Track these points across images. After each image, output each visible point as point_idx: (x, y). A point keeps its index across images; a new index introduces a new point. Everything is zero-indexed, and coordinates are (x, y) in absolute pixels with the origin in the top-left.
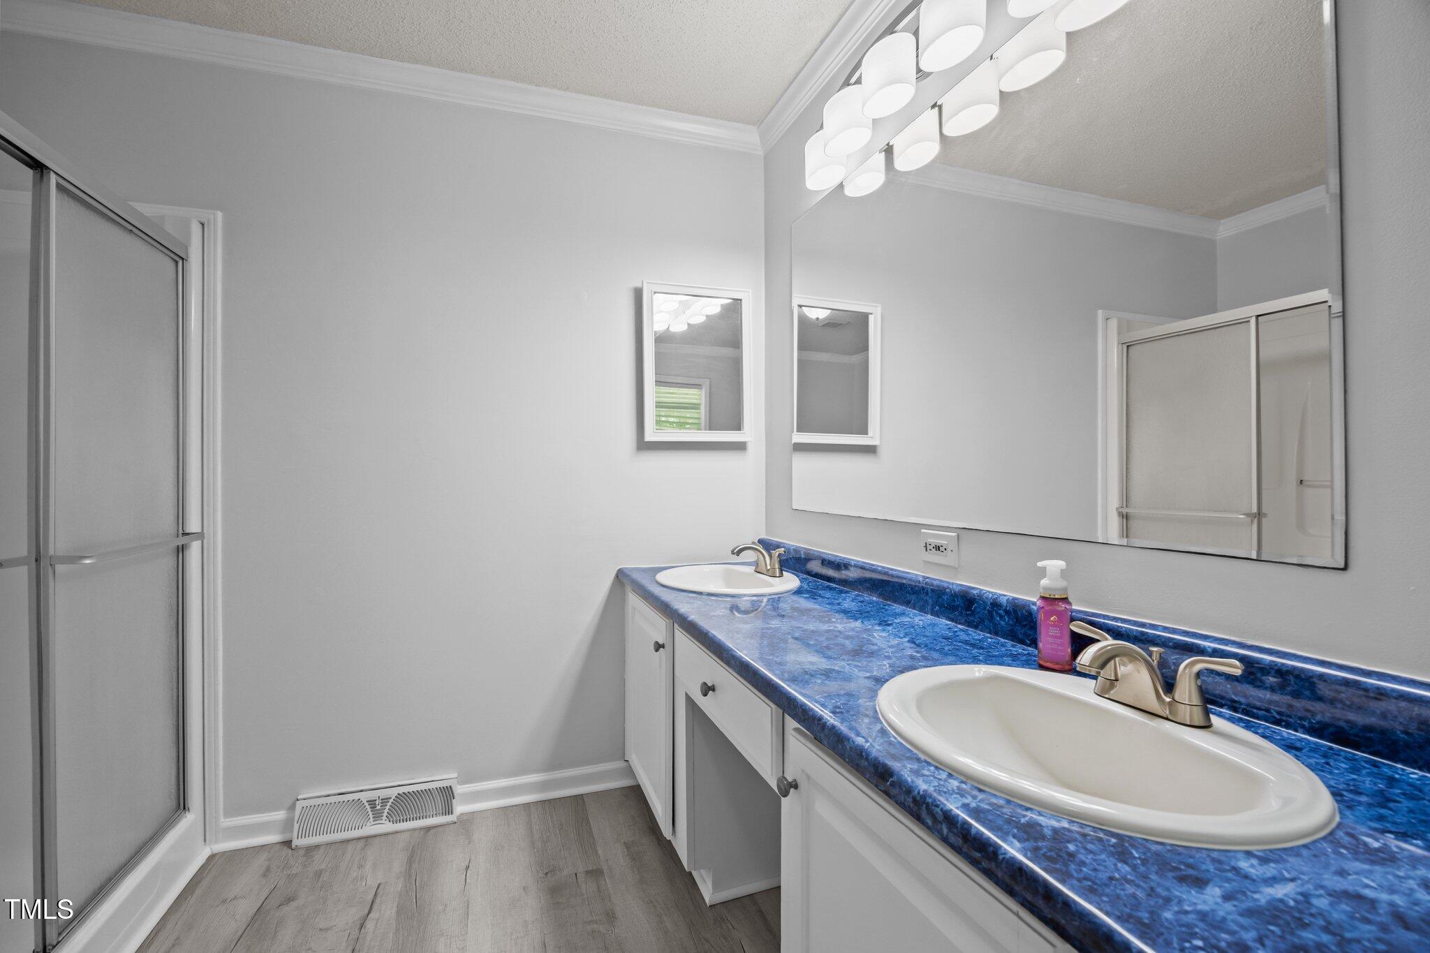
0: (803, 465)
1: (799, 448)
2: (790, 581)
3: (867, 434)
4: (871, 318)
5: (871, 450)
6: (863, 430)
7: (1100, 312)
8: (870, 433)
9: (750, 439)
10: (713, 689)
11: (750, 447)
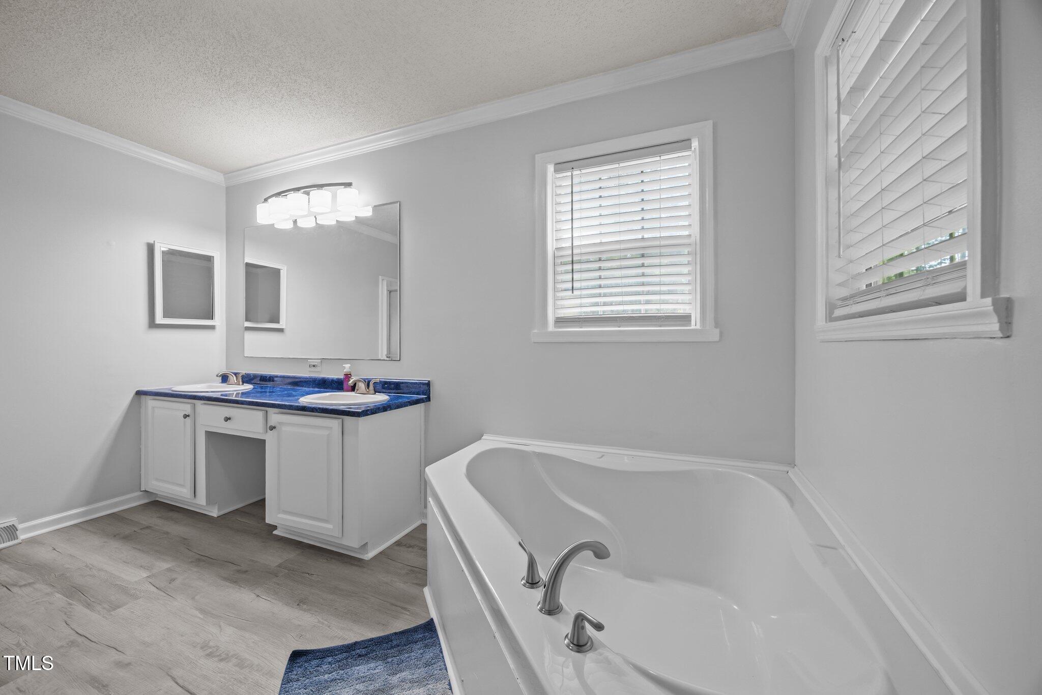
0: (249, 336)
1: (247, 329)
2: (248, 387)
3: (279, 323)
4: (281, 271)
5: (281, 330)
6: (278, 322)
7: (380, 277)
8: (281, 323)
9: (218, 324)
10: (230, 419)
11: (217, 327)
